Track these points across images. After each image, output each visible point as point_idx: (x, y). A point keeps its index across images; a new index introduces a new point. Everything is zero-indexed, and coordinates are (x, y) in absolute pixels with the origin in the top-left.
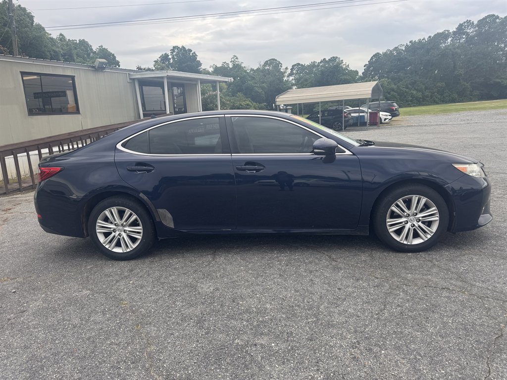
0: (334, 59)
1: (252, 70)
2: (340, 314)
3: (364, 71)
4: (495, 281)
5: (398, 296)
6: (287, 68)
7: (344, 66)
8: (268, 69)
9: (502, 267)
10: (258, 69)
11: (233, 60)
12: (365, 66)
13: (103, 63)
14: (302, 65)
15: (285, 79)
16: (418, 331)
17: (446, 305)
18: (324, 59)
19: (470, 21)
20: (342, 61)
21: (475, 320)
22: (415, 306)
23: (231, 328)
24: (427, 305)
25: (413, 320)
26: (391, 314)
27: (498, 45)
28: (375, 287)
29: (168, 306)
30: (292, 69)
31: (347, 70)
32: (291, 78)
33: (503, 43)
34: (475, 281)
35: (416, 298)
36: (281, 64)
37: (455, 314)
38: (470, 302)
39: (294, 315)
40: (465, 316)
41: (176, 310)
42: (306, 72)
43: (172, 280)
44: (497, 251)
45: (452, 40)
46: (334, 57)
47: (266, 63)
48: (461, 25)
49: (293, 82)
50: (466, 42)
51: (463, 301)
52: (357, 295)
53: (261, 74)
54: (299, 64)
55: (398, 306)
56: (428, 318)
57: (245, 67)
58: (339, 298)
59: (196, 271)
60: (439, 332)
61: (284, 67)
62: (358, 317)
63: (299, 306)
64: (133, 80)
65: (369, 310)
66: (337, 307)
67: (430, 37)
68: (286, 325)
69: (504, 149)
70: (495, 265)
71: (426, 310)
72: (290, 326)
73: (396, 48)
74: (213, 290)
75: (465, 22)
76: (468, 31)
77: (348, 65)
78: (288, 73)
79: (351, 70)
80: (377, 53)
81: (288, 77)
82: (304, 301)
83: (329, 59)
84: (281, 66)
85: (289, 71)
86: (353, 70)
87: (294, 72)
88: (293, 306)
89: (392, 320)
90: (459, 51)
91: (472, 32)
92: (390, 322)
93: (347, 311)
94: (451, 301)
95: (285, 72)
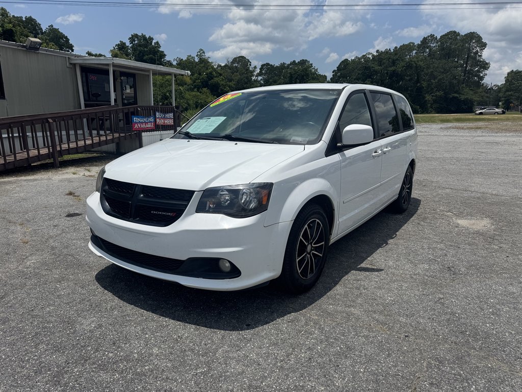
0: (303, 62)
1: (219, 66)
2: (238, 361)
3: (332, 77)
4: (420, 316)
5: (311, 335)
6: (255, 67)
7: (313, 70)
8: (236, 67)
9: (430, 297)
10: (226, 66)
11: (199, 54)
12: (333, 72)
13: (36, 43)
14: (272, 65)
15: (254, 78)
16: (322, 385)
17: (362, 348)
18: (294, 61)
19: (434, 35)
20: (312, 64)
21: (389, 368)
22: (327, 349)
23: (96, 384)
24: (341, 348)
25: (321, 368)
26: (298, 360)
27: (457, 62)
28: (289, 322)
29: (26, 350)
30: (261, 69)
31: (316, 74)
32: (260, 78)
33: (461, 60)
34: (399, 315)
35: (331, 338)
36: (250, 62)
37: (370, 360)
38: (389, 344)
39: (183, 363)
40: (380, 362)
41: (36, 356)
42: (275, 73)
43: (49, 312)
44: (429, 277)
45: (416, 53)
46: (303, 60)
47: (235, 60)
48: (425, 39)
49: (262, 82)
50: (430, 55)
51: (382, 341)
52: (266, 334)
53: (229, 71)
54: (268, 64)
55: (309, 349)
56: (338, 366)
57: (212, 63)
58: (245, 338)
59: (83, 300)
60: (346, 386)
61: (253, 66)
62: (259, 365)
63: (192, 350)
64: (74, 65)
65: (274, 355)
66: (238, 350)
67: (396, 47)
68: (167, 378)
69: (453, 163)
70: (424, 294)
71: (338, 354)
72: (172, 379)
73: (364, 56)
74: (95, 327)
75: (429, 36)
76: (432, 45)
77: (317, 69)
78: (256, 72)
79: (320, 75)
80: (346, 59)
81: (256, 76)
82: (201, 343)
83: (299, 62)
84: (250, 65)
85: (258, 71)
86: (322, 74)
87: (264, 72)
88: (185, 350)
89: (297, 369)
90: (421, 63)
91: (434, 47)
92: (294, 372)
93: (248, 356)
94: (368, 342)
95: (254, 71)
